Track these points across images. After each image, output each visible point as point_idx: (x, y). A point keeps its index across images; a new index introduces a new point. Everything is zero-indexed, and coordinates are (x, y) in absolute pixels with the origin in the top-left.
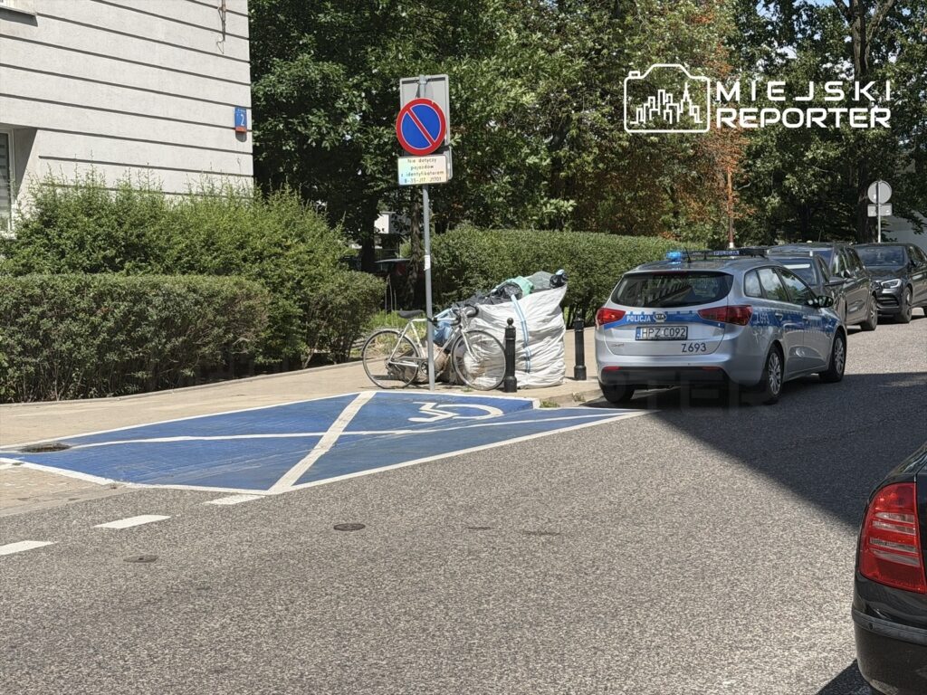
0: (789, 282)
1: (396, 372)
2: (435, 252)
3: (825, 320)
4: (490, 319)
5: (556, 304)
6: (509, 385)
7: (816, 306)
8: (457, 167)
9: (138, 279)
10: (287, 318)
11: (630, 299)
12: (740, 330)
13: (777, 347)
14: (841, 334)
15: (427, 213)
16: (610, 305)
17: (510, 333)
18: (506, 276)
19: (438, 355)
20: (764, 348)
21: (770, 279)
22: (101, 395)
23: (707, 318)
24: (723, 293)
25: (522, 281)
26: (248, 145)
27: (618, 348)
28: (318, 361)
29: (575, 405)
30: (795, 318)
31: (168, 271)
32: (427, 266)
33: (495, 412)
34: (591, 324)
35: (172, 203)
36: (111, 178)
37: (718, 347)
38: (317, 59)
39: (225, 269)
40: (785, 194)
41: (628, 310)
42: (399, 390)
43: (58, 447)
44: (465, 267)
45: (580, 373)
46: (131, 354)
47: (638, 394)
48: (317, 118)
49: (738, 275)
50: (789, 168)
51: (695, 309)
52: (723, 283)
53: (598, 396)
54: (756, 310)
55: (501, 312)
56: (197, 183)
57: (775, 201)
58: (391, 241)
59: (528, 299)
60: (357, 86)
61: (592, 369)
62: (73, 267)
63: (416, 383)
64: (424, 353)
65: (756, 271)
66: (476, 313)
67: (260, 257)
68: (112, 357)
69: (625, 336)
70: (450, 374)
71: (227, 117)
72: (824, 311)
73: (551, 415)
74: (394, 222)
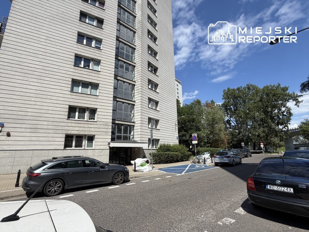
0: (234, 153)
1: (193, 162)
2: (196, 150)
3: (239, 157)
4: (202, 157)
5: (209, 155)
6: (205, 164)
7: (237, 156)
8: (198, 142)
9: (168, 153)
10: (182, 156)
11: (217, 155)
12: (229, 158)
13: (234, 160)
14: (241, 159)
15: (195, 146)
16: (215, 155)
17: (205, 158)
18: (204, 152)
19: (197, 160)
20: (232, 160)
21: (232, 153)
22: (165, 164)
23: (225, 157)
24: (227, 154)
25: (205, 153)
26: (178, 140)
27: (216, 160)
28: (185, 161)
29: (212, 166)
30: (235, 157)
31: (171, 152)
32: (196, 151)
33: (204, 166)
34: (213, 157)
35: (171, 145)
36: (166, 143)
37: (227, 160)
38: (184, 132)
39: (176, 152)
40: (232, 144)
41: (217, 156)
42: (193, 164)
43: (162, 169)
44: (199, 151)
45: (212, 163)
46: (168, 160)
47: (219, 165)
48: (184, 137)
49: (228, 153)
50: (232, 141)
51: (224, 156)
52: (227, 153)
53: (214, 165)
54: (231, 156)
55: (203, 156)
56: (174, 144)
57: (231, 144)
58: (192, 149)
59: (206, 155)
60: (188, 134)
61: (213, 162)
62: (163, 151)
63: (195, 163)
64: (196, 160)
65: (230, 152)
66: (201, 156)
67: (180, 150)
68: (166, 160)
69: (217, 159)
70: (199, 162)
71: (176, 137)
72: (238, 156)
73: (210, 167)
74: (192, 147)
